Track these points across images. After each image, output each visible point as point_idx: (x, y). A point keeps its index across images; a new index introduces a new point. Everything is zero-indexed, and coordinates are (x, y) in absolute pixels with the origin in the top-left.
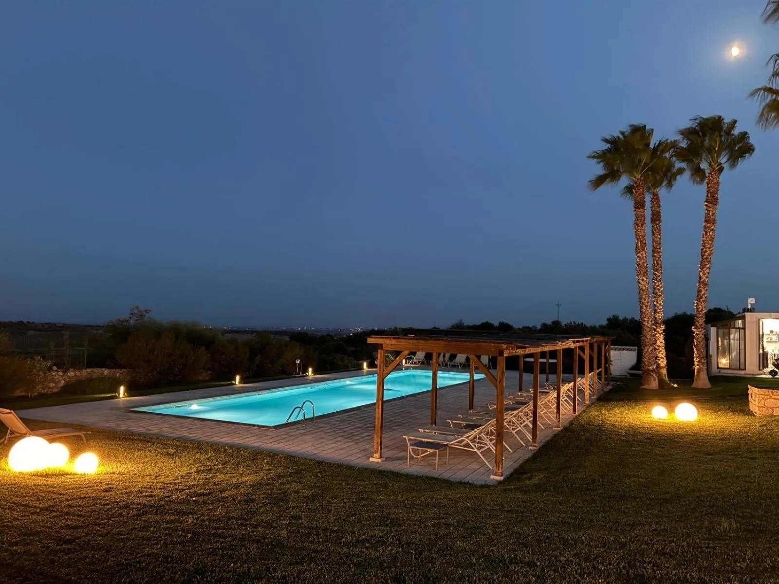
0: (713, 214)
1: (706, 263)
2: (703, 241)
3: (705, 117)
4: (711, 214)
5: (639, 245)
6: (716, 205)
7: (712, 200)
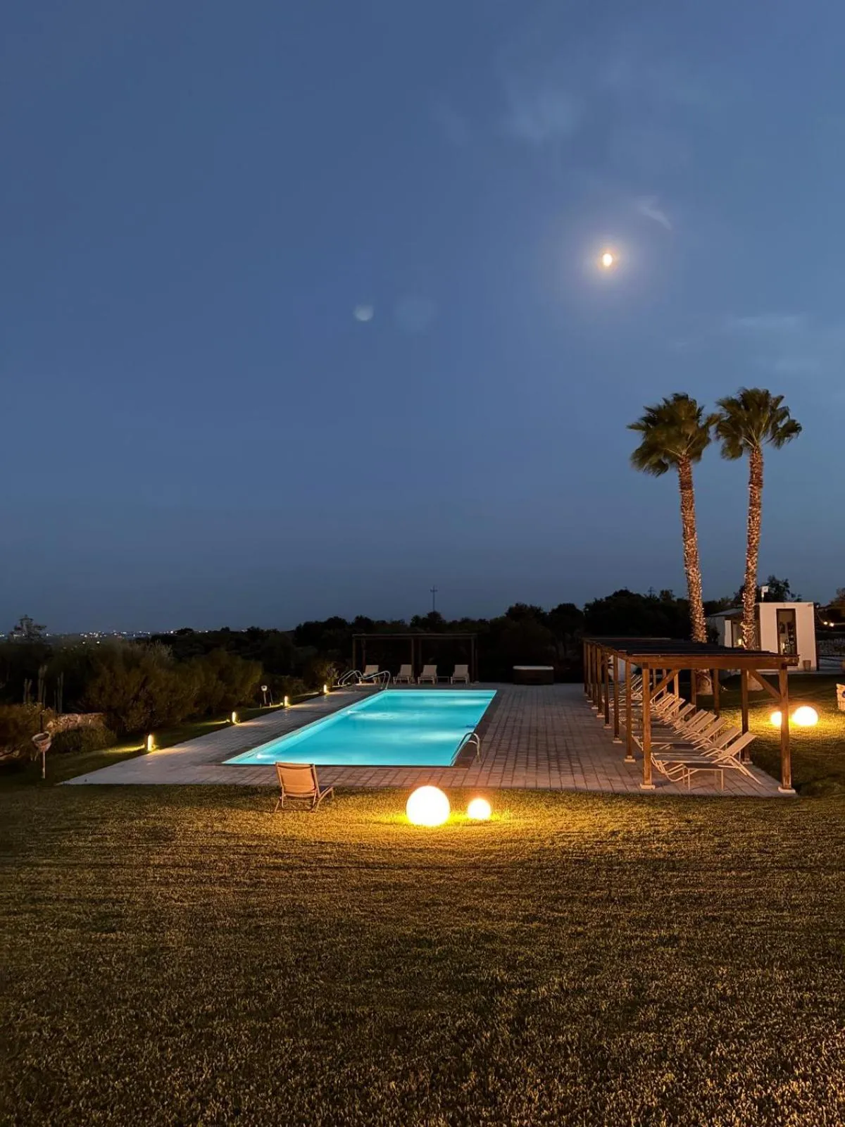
0: (759, 497)
1: (754, 551)
2: (750, 526)
3: (749, 389)
4: (757, 497)
5: (688, 530)
6: (761, 487)
7: (756, 481)
